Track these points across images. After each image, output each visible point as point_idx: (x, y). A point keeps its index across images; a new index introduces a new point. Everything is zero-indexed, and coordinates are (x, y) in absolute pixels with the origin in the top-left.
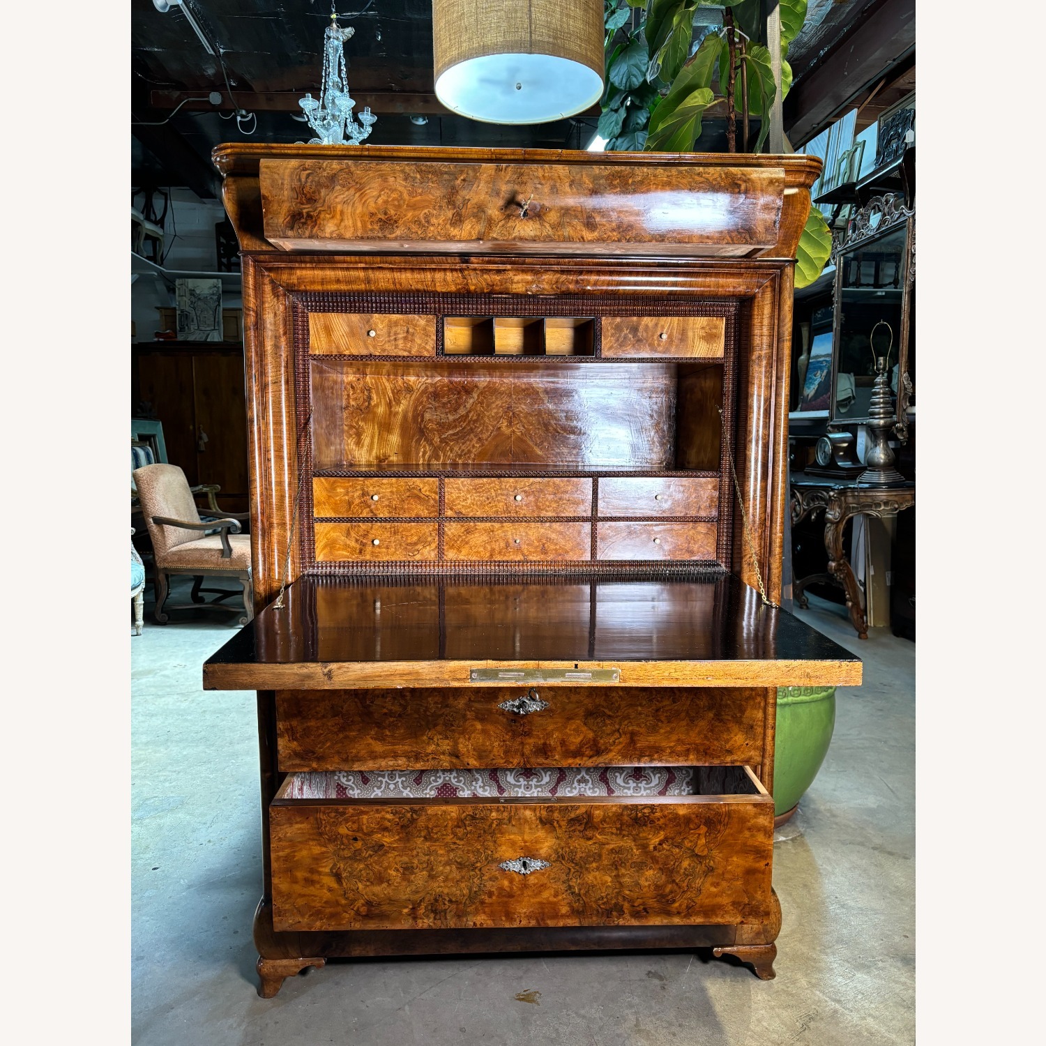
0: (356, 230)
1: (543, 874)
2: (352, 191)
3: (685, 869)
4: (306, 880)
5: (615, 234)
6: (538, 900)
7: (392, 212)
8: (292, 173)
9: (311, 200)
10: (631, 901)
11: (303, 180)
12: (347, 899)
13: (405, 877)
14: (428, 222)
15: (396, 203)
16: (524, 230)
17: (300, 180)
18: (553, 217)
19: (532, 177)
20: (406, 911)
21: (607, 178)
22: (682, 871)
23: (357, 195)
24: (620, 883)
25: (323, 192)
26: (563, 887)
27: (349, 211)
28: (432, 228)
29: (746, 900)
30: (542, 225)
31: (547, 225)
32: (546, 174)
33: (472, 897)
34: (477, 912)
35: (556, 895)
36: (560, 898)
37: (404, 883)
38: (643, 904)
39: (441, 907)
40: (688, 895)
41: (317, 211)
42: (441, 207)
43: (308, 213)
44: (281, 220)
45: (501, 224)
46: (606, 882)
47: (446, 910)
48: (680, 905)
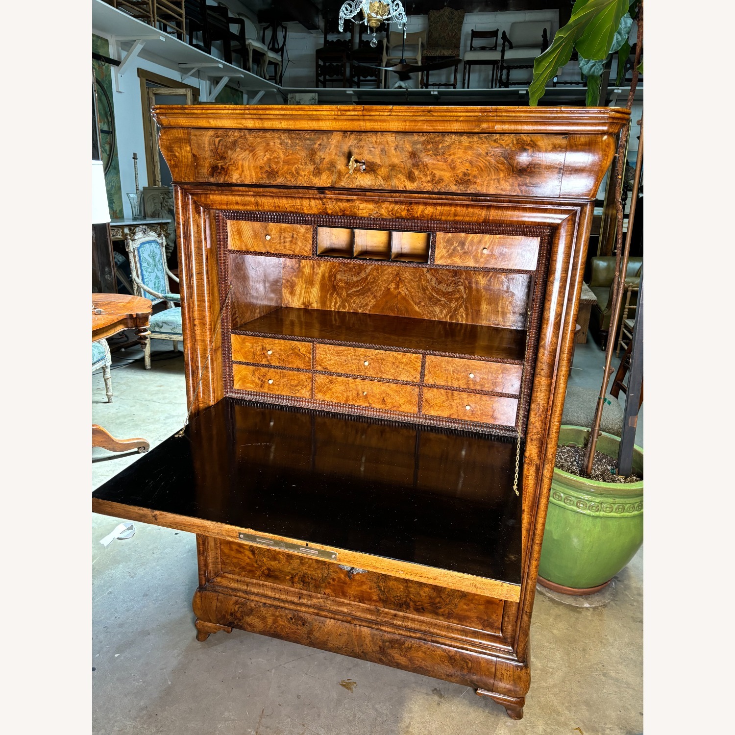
0: (252, 178)
1: (364, 576)
2: (247, 152)
3: (448, 592)
4: (237, 550)
5: (430, 184)
6: (360, 589)
7: (274, 166)
8: (210, 140)
9: (223, 158)
10: (414, 602)
11: (217, 144)
12: (258, 564)
13: (287, 561)
14: (298, 173)
15: (276, 160)
16: (363, 181)
17: (215, 144)
18: (383, 171)
19: (367, 142)
20: (288, 578)
21: (423, 143)
22: (446, 592)
23: (251, 154)
24: (408, 591)
25: (230, 152)
26: (375, 585)
27: (247, 165)
28: (301, 178)
29: (486, 618)
30: (376, 177)
31: (380, 177)
32: (378, 140)
33: (324, 579)
34: (326, 587)
35: (370, 589)
36: (373, 590)
37: (288, 563)
38: (422, 605)
39: (306, 580)
40: (449, 606)
41: (227, 165)
42: (305, 163)
43: (221, 166)
44: (206, 171)
45: (347, 175)
46: (400, 588)
47: (309, 583)
48: (444, 611)
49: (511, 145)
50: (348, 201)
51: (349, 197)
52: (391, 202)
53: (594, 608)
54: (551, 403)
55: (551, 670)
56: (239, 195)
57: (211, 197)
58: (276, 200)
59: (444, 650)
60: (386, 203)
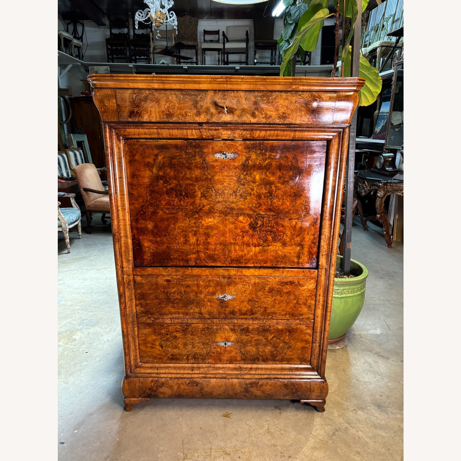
0: (156, 118)
1: (232, 347)
2: (154, 103)
3: (281, 346)
4: (151, 347)
5: (264, 119)
6: (230, 355)
7: (171, 111)
8: (130, 95)
9: (138, 106)
10: (262, 356)
11: (134, 98)
12: (165, 353)
13: (184, 347)
14: (186, 115)
15: (173, 107)
16: (226, 118)
17: (133, 98)
18: (238, 112)
19: (229, 96)
20: (185, 357)
21: (261, 97)
22: (280, 347)
23: (157, 104)
24: (258, 350)
25: (143, 103)
26: (239, 351)
27: (154, 110)
28: (188, 117)
29: (302, 357)
30: (233, 116)
31: (236, 116)
32: (235, 95)
33: (207, 354)
34: (209, 359)
35: (236, 354)
36: (238, 355)
37: (184, 349)
38: (266, 357)
39: (196, 356)
40: (282, 355)
41: (140, 110)
42: (191, 109)
43: (137, 111)
44: (126, 114)
45: (216, 115)
46: (254, 350)
47: (198, 358)
48: (279, 358)
49: (308, 97)
50: (216, 130)
51: (217, 128)
52: (241, 130)
53: (342, 348)
54: (332, 234)
55: (331, 384)
56: (147, 129)
57: (128, 130)
58: (171, 131)
59: (281, 382)
60: (238, 130)
